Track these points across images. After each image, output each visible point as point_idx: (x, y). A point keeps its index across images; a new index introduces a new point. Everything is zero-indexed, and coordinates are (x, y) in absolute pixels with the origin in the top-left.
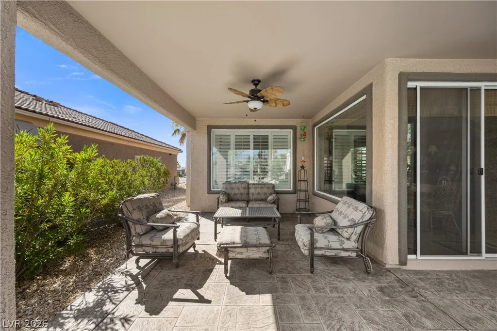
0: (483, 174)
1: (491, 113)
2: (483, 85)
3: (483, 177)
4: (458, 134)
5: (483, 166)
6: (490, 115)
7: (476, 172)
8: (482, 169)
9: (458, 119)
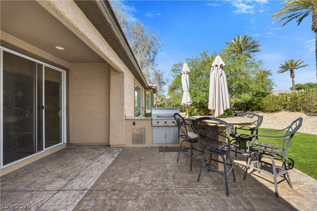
0: (43, 109)
1: (48, 79)
2: (44, 64)
3: (44, 110)
4: (31, 87)
5: (44, 105)
6: (48, 80)
7: (40, 108)
8: (43, 106)
9: (31, 79)
